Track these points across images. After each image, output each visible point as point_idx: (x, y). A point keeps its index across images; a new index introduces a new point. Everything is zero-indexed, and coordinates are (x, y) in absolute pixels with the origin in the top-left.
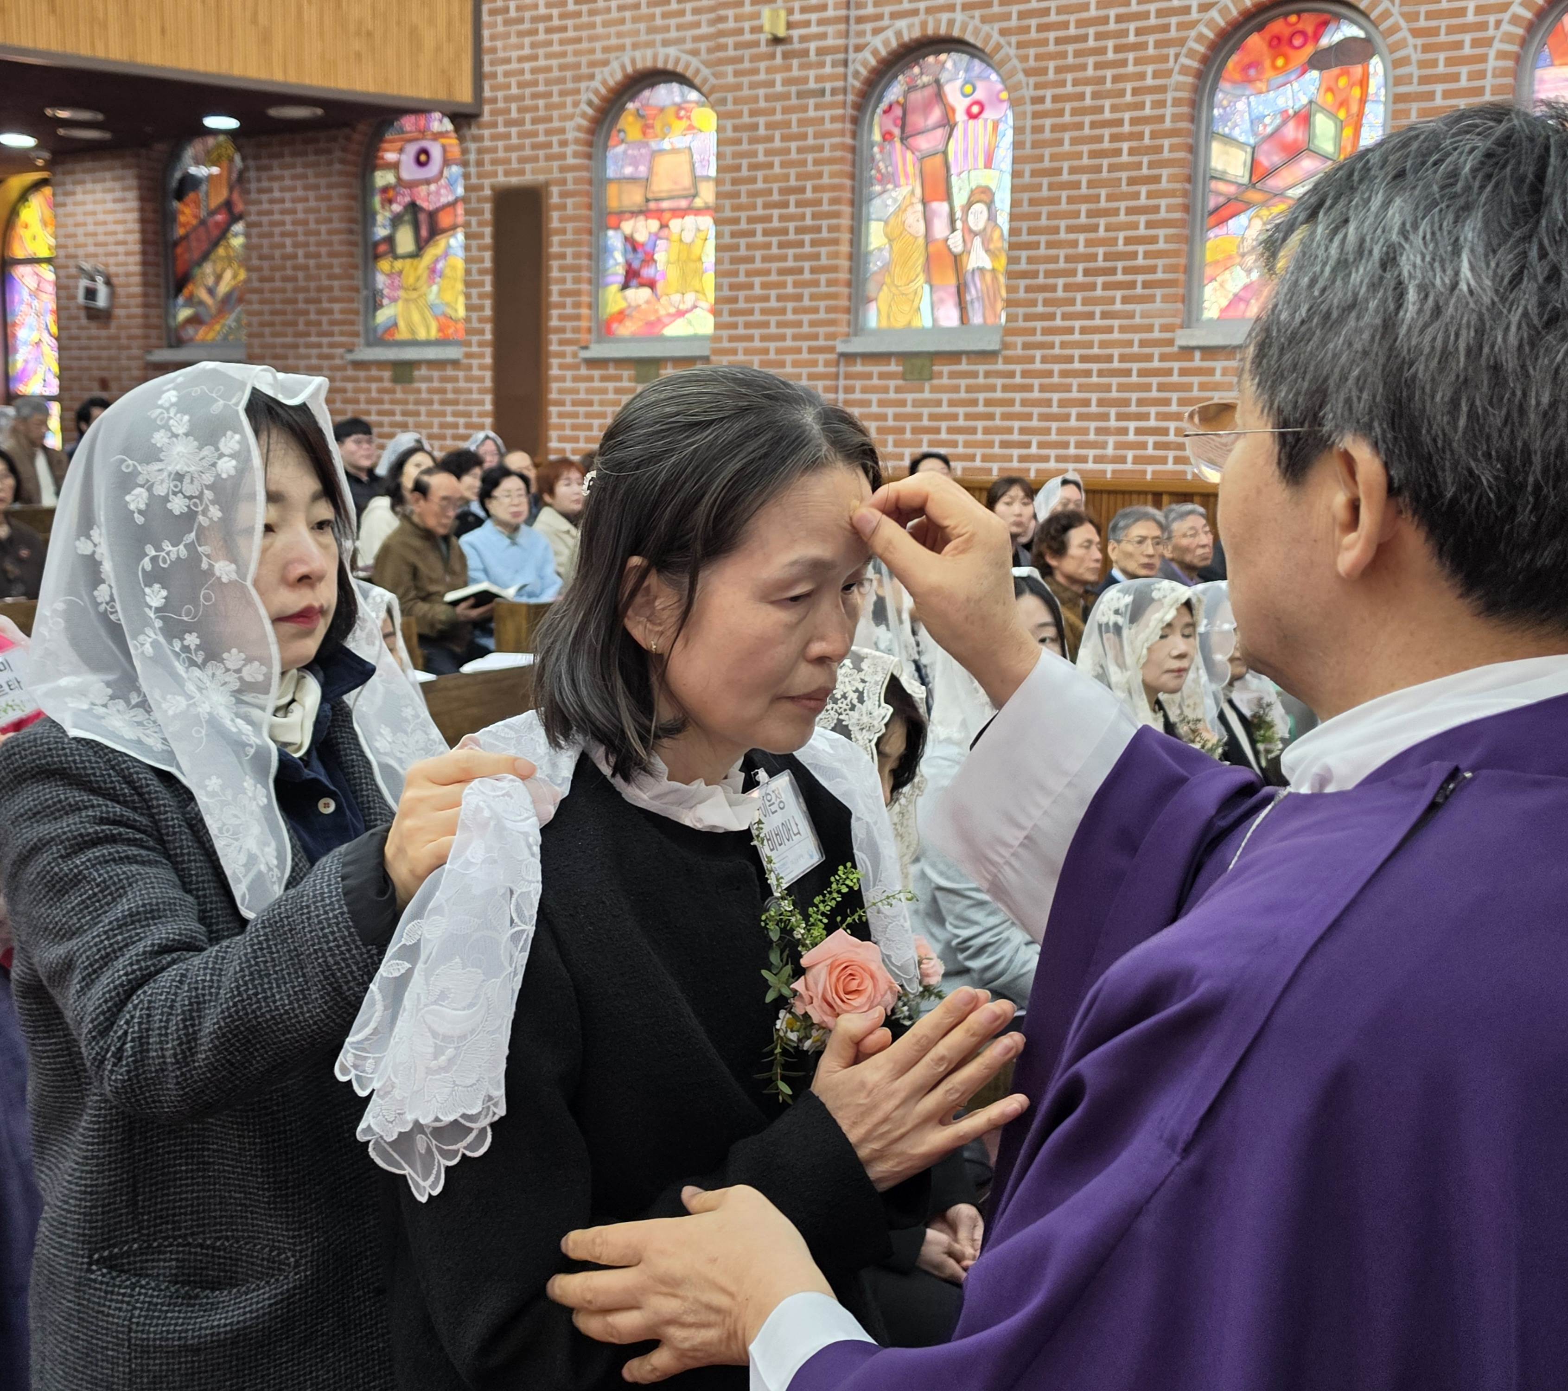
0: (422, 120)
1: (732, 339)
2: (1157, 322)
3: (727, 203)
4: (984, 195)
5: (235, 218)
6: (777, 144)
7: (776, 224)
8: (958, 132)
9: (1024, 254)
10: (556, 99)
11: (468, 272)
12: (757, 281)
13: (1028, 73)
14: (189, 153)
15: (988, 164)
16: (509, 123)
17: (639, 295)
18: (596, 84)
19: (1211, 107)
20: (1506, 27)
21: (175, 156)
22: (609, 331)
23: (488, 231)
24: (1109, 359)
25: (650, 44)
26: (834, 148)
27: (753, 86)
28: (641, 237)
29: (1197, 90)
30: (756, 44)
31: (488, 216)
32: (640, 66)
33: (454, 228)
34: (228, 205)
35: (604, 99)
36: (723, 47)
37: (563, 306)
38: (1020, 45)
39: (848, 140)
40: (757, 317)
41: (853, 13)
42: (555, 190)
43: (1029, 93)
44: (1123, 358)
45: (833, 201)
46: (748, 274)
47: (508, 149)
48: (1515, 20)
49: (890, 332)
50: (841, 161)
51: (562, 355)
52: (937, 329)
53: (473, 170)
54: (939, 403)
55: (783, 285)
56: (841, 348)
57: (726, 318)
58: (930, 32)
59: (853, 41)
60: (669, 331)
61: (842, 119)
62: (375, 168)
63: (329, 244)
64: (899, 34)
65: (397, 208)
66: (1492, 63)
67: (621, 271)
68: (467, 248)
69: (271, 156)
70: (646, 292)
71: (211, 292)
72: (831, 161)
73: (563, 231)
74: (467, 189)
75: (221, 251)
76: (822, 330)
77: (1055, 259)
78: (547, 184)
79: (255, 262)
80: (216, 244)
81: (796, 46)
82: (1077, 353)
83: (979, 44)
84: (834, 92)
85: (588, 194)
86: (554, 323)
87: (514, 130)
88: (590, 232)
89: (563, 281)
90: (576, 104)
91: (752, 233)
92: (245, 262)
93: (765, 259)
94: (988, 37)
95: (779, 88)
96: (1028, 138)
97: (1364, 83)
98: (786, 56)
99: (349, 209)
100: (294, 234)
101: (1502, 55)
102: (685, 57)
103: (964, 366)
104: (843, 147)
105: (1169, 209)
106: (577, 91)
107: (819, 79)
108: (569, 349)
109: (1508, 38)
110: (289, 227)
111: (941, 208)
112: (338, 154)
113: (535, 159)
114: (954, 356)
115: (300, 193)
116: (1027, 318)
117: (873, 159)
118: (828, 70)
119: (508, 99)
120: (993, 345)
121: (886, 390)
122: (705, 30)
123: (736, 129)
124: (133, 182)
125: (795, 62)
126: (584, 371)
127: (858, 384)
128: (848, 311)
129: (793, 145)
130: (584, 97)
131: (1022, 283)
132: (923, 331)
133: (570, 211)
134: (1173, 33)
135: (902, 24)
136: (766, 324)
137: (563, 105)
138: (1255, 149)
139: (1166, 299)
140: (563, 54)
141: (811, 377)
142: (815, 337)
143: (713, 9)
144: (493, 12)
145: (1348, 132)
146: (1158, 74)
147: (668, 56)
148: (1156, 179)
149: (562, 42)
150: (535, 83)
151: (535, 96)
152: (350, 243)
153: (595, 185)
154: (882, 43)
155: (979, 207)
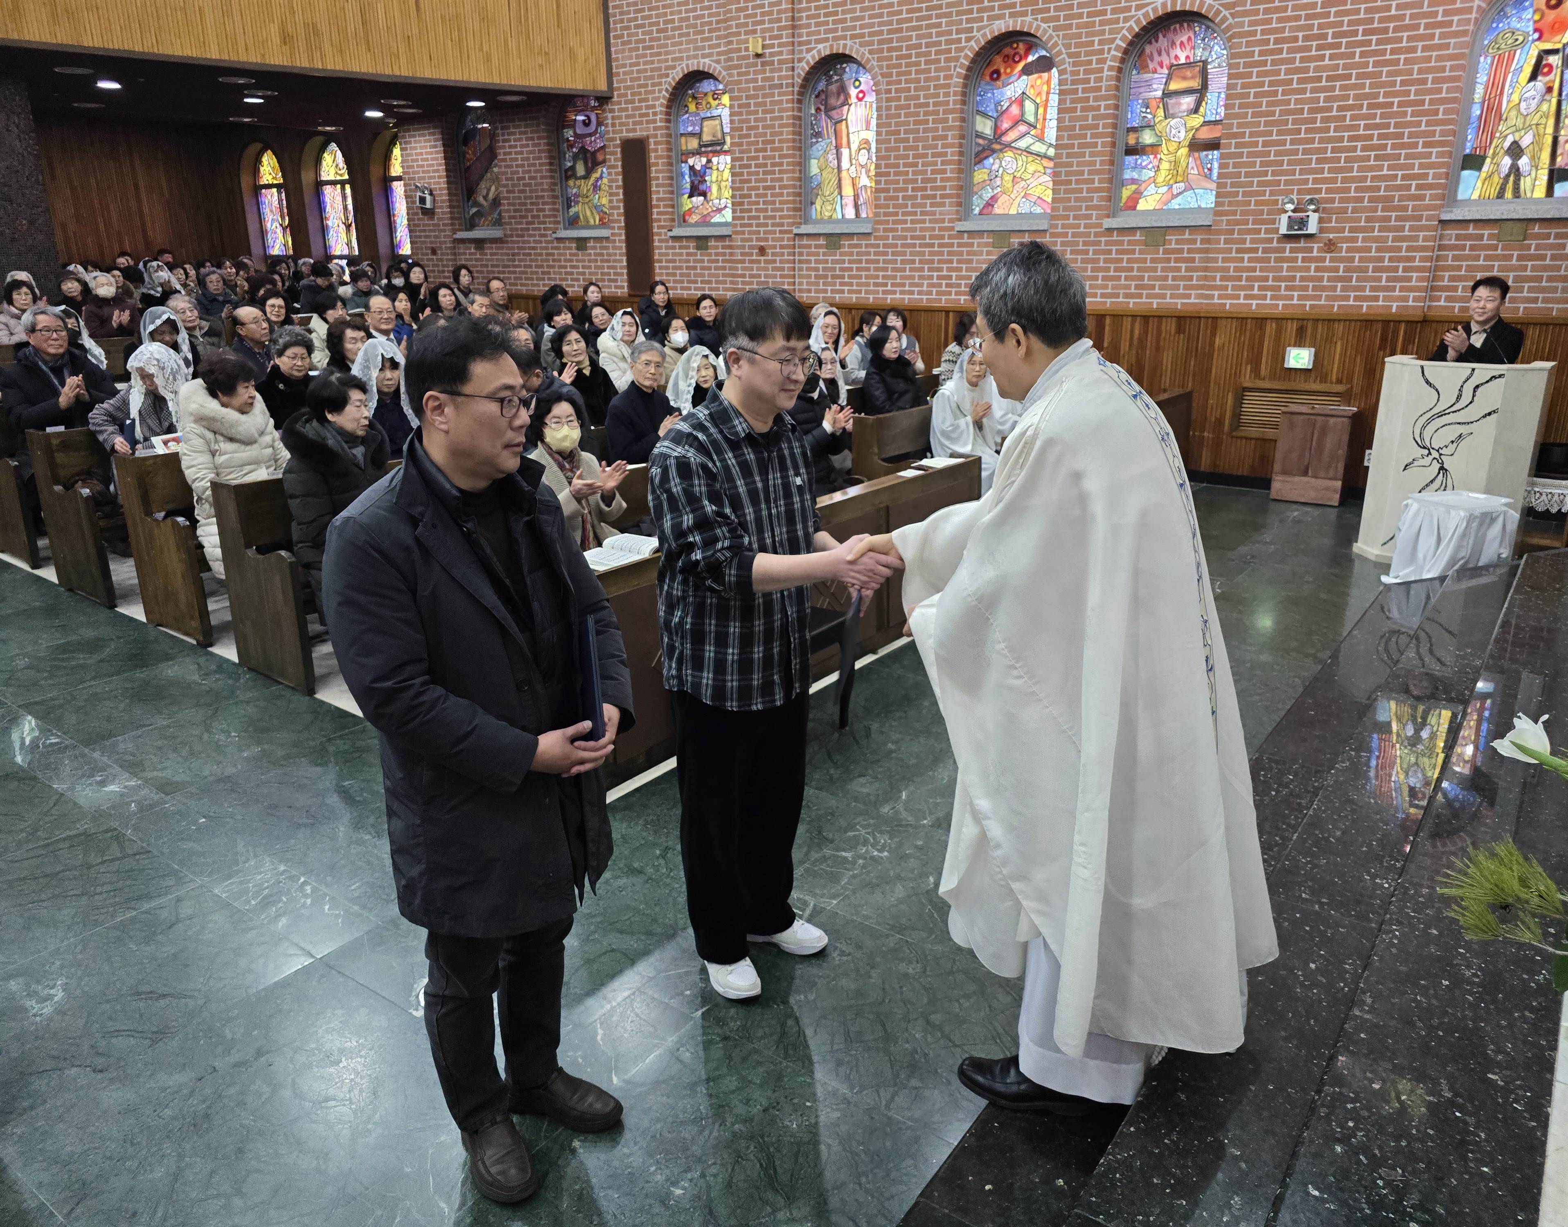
0: (585, 100)
1: (742, 225)
2: (947, 217)
3: (737, 149)
4: (865, 145)
5: (493, 157)
7: (761, 161)
8: (852, 108)
9: (883, 179)
10: (650, 89)
11: (611, 187)
12: (753, 193)
13: (883, 75)
14: (466, 118)
15: (868, 128)
16: (627, 102)
17: (698, 200)
18: (669, 79)
19: (976, 95)
20: (1114, 53)
21: (459, 121)
22: (684, 221)
23: (619, 164)
24: (924, 238)
25: (695, 57)
26: (789, 117)
27: (747, 81)
28: (698, 167)
29: (966, 86)
30: (747, 57)
31: (619, 156)
32: (691, 69)
33: (604, 161)
34: (490, 148)
35: (675, 89)
36: (732, 59)
37: (658, 206)
38: (879, 60)
39: (797, 113)
40: (754, 213)
41: (797, 40)
42: (652, 140)
43: (883, 87)
44: (931, 237)
45: (789, 148)
46: (749, 189)
47: (627, 117)
48: (1118, 48)
49: (822, 222)
50: (793, 125)
52: (844, 220)
53: (609, 130)
54: (843, 262)
55: (766, 195)
56: (797, 231)
57: (738, 214)
58: (835, 52)
59: (796, 56)
60: (713, 221)
61: (792, 101)
62: (563, 127)
63: (541, 171)
64: (819, 52)
65: (575, 150)
66: (1106, 73)
67: (688, 186)
68: (609, 174)
70: (701, 199)
71: (485, 198)
72: (786, 125)
73: (657, 164)
74: (609, 140)
75: (488, 175)
76: (786, 221)
77: (898, 182)
78: (648, 137)
79: (503, 182)
80: (485, 172)
81: (768, 59)
82: (909, 234)
83: (859, 59)
84: (788, 85)
85: (668, 143)
86: (654, 216)
87: (630, 106)
88: (672, 164)
89: (657, 193)
90: (660, 91)
91: (750, 166)
93: (757, 181)
94: (864, 55)
95: (760, 83)
96: (884, 113)
97: (1048, 83)
98: (764, 64)
99: (549, 151)
100: (523, 166)
101: (1111, 68)
102: (714, 65)
103: (855, 241)
104: (794, 117)
105: (953, 154)
106: (660, 84)
107: (780, 78)
108: (662, 231)
109: (1114, 59)
110: (520, 162)
111: (845, 152)
112: (542, 120)
113: (641, 123)
114: (851, 235)
115: (524, 142)
116: (886, 215)
117: (809, 124)
118: (784, 73)
119: (626, 88)
120: (868, 228)
121: (818, 254)
122: (722, 49)
123: (740, 106)
124: (439, 136)
125: (768, 68)
126: (670, 243)
127: (805, 251)
128: (801, 210)
129: (768, 116)
130: (664, 87)
131: (883, 195)
132: (837, 221)
133: (660, 153)
134: (953, 54)
135: (821, 46)
136: (758, 218)
137: (653, 92)
138: (996, 119)
139: (951, 205)
140: (652, 62)
141: (782, 247)
142: (782, 225)
143: (726, 36)
144: (616, 37)
145: (1041, 110)
146: (946, 77)
147: (705, 64)
148: (945, 137)
149: (652, 55)
150: (639, 79)
151: (640, 86)
152: (551, 171)
153: (672, 138)
154: (811, 57)
155: (864, 152)
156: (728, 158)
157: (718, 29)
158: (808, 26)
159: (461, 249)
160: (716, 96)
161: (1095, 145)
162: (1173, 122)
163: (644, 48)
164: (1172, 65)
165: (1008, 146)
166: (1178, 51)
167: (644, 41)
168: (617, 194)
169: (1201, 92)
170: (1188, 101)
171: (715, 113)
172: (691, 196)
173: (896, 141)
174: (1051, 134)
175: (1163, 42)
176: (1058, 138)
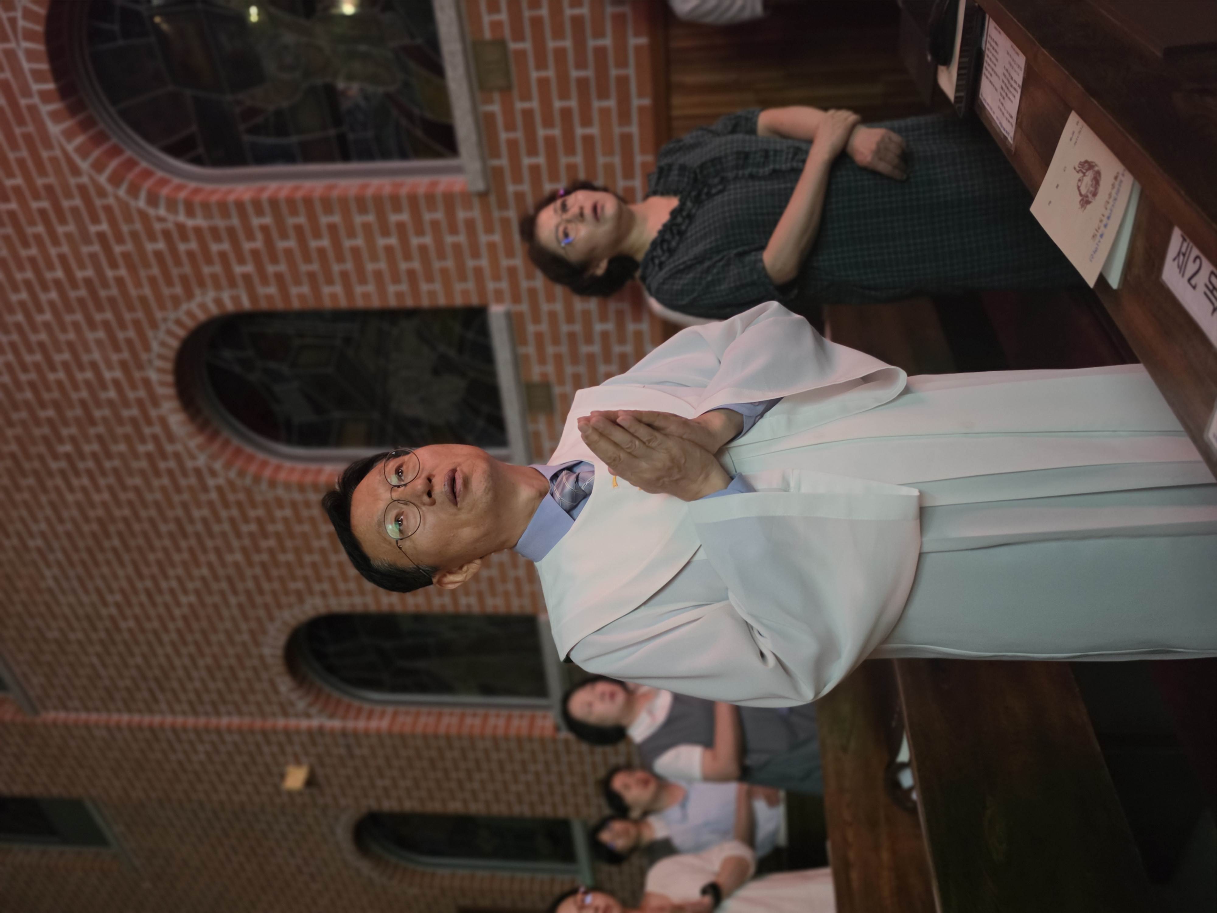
6: (418, 774)
55: (537, 772)
129: (417, 764)
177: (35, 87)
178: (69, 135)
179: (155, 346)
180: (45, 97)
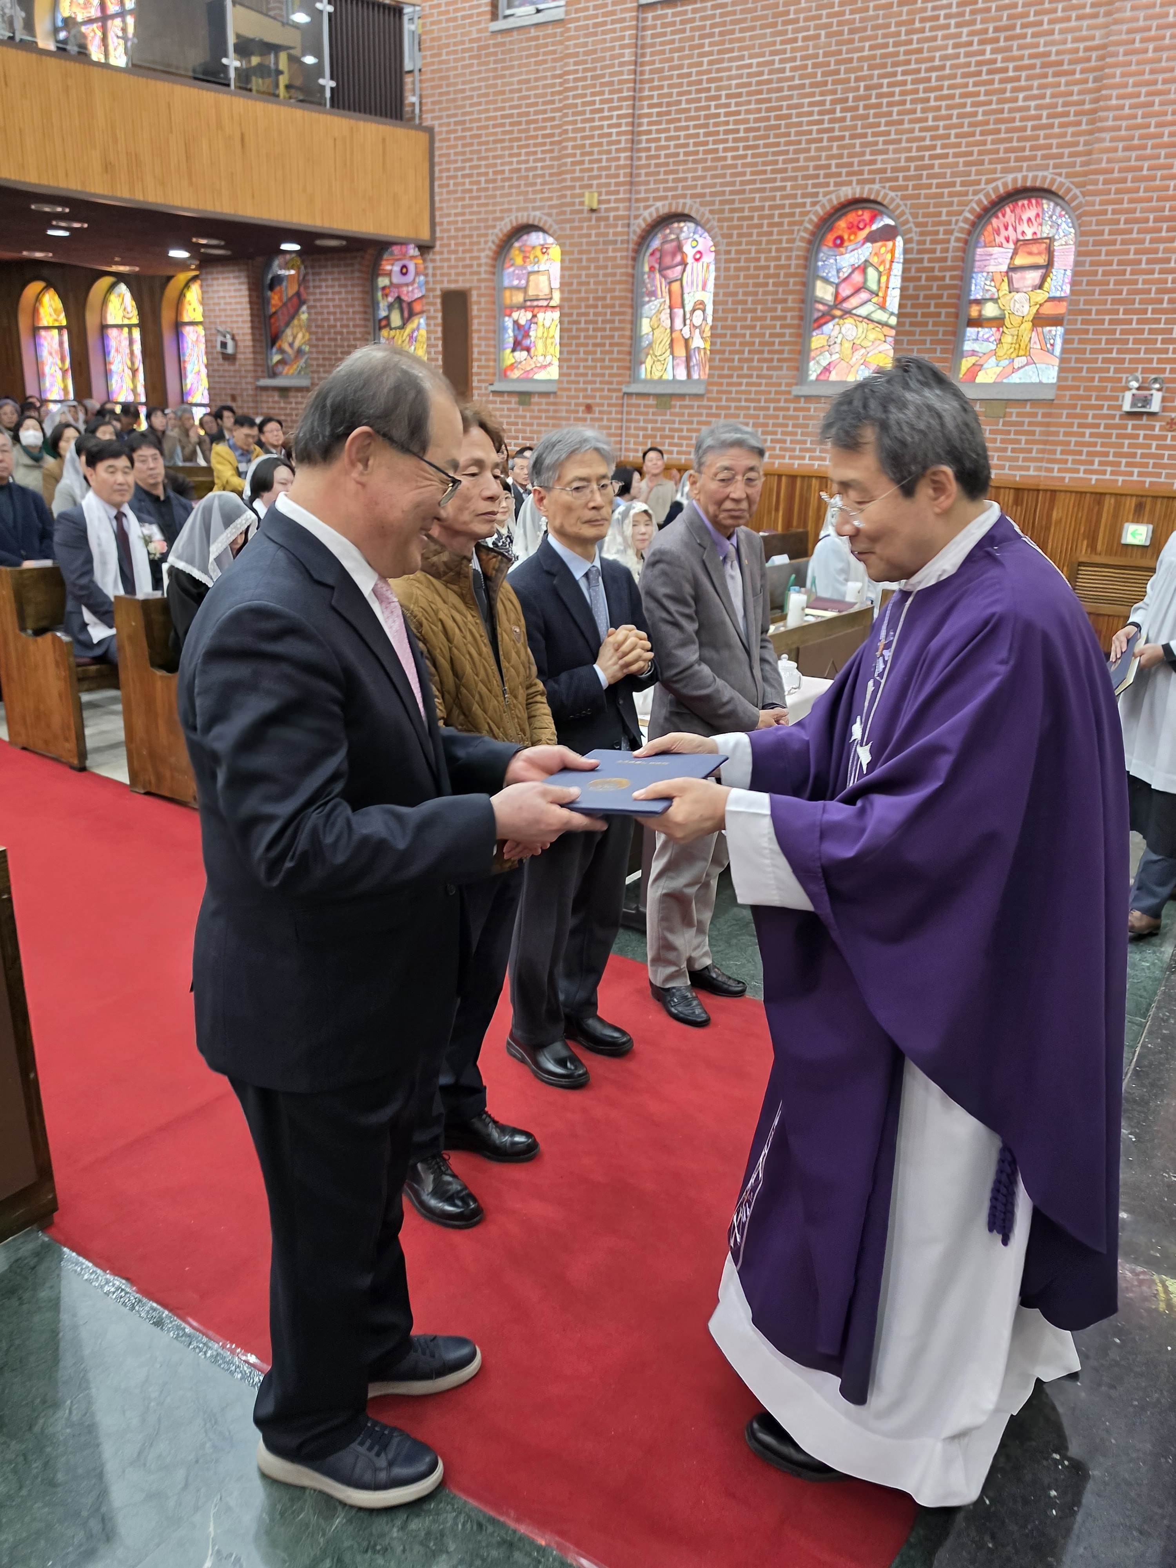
0: (404, 248)
1: (568, 382)
2: (784, 381)
3: (566, 304)
4: (700, 306)
5: (302, 302)
6: (592, 271)
7: (591, 317)
8: (689, 268)
9: (719, 340)
10: (475, 239)
11: (428, 339)
12: (582, 349)
13: (724, 236)
14: (276, 263)
15: (704, 289)
16: (450, 252)
17: (521, 355)
18: (497, 231)
19: (817, 260)
20: (962, 224)
21: (268, 265)
22: (505, 375)
23: (439, 315)
24: (759, 401)
25: (526, 209)
26: (622, 274)
27: (580, 236)
28: (522, 322)
29: (808, 250)
30: (581, 211)
31: (439, 306)
32: (520, 222)
33: (422, 312)
34: (298, 294)
35: (502, 240)
36: (564, 213)
37: (479, 360)
38: (719, 220)
39: (630, 270)
40: (581, 371)
41: (634, 196)
42: (474, 293)
43: (723, 248)
44: (766, 401)
45: (621, 306)
46: (578, 345)
47: (450, 267)
48: (966, 220)
49: (651, 381)
50: (626, 282)
51: (479, 388)
52: (674, 381)
53: (430, 279)
54: (673, 422)
55: (595, 353)
56: (625, 389)
57: (565, 370)
58: (673, 210)
59: (633, 213)
60: (537, 377)
61: (626, 258)
62: (378, 275)
63: (354, 319)
64: (657, 209)
65: (390, 299)
66: (953, 244)
67: (511, 340)
68: (428, 325)
69: (321, 267)
70: (525, 353)
71: (291, 345)
72: (620, 282)
73: (480, 317)
74: (428, 290)
75: (296, 322)
76: (615, 379)
77: (734, 344)
78: (470, 289)
79: (314, 329)
80: (292, 318)
81: (603, 214)
82: (743, 397)
83: (698, 218)
84: (622, 242)
85: (492, 296)
86: (475, 370)
87: (453, 257)
88: (494, 317)
89: (479, 346)
90: (486, 242)
91: (579, 322)
92: (308, 328)
93: (586, 337)
94: (703, 215)
95: (593, 238)
96: (722, 274)
97: (892, 252)
98: (598, 219)
99: (363, 299)
100: (334, 313)
101: (958, 240)
102: (545, 218)
103: (687, 402)
104: (627, 274)
105: (792, 318)
106: (486, 235)
107: (615, 234)
108: (483, 385)
109: (961, 230)
110: (332, 309)
111: (679, 312)
112: (357, 267)
113: (464, 274)
114: (682, 396)
115: (336, 289)
116: (720, 376)
117: (643, 282)
118: (619, 229)
119: (449, 238)
120: (700, 390)
121: (647, 414)
122: (554, 202)
123: (571, 261)
124: (244, 280)
125: (602, 223)
126: (491, 398)
127: (633, 410)
128: (629, 368)
129: (601, 272)
130: (490, 238)
131: (718, 357)
132: (667, 382)
133: (483, 306)
134: (797, 218)
135: (659, 204)
136: (586, 375)
137: (478, 243)
138: (837, 286)
139: (788, 368)
140: (479, 213)
141: (609, 405)
142: (611, 383)
143: (559, 190)
144: (441, 186)
145: (884, 279)
146: (789, 241)
147: (535, 216)
148: (785, 301)
149: (479, 205)
150: (463, 229)
151: (464, 237)
152: (366, 320)
153: (497, 290)
154: (649, 214)
155: (699, 313)
156: (556, 314)
157: (551, 182)
158: (647, 183)
159: (264, 396)
160: (545, 250)
161: (938, 315)
162: (1017, 296)
163: (471, 198)
164: (1018, 240)
165: (848, 313)
166: (1024, 227)
167: (471, 191)
168: (436, 346)
169: (1049, 266)
170: (1034, 276)
171: (542, 268)
172: (514, 350)
173: (734, 303)
174: (893, 301)
175: (1009, 216)
176: (901, 306)
177: (1030, 175)
178: (1005, 185)
179: (892, 194)
180: (1025, 178)
